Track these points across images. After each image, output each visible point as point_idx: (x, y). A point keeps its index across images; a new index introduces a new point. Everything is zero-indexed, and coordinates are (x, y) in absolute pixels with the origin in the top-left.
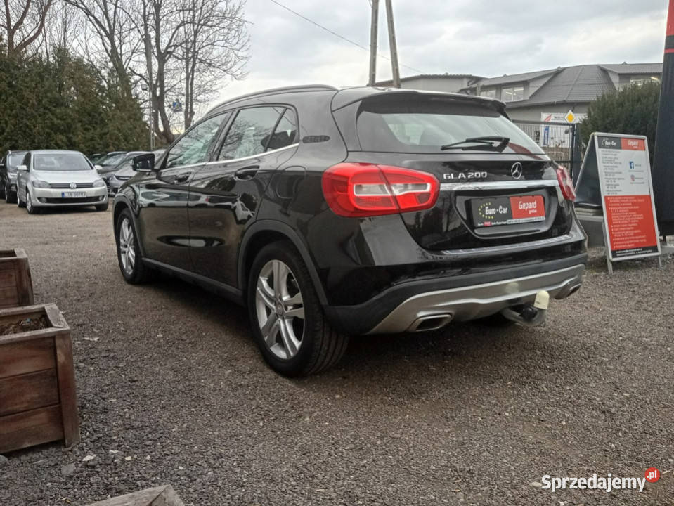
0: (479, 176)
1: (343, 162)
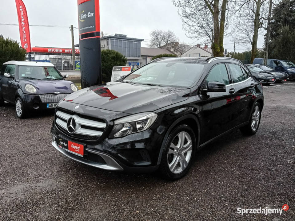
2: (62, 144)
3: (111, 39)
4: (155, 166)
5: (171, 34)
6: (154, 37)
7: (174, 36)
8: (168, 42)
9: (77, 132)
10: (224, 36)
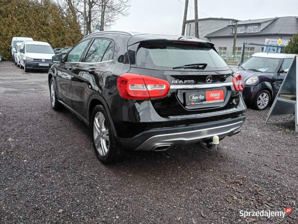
0: (190, 82)
1: (127, 72)
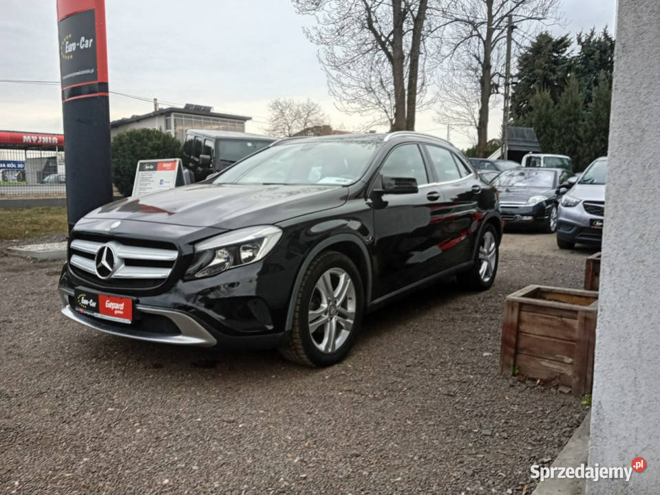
2: (85, 305)
3: (175, 116)
4: (281, 334)
5: (313, 107)
6: (276, 114)
7: (321, 113)
8: (308, 124)
9: (116, 275)
10: (416, 110)
